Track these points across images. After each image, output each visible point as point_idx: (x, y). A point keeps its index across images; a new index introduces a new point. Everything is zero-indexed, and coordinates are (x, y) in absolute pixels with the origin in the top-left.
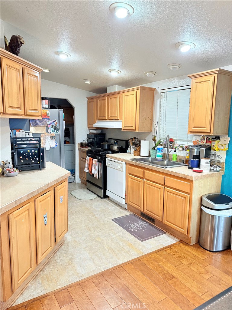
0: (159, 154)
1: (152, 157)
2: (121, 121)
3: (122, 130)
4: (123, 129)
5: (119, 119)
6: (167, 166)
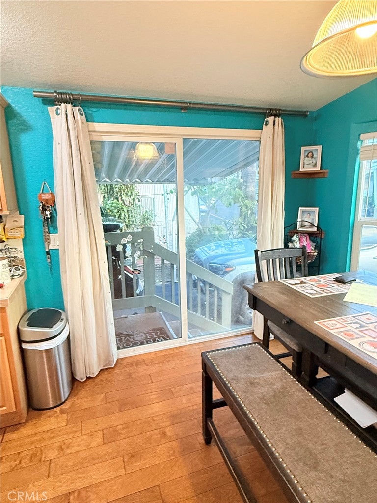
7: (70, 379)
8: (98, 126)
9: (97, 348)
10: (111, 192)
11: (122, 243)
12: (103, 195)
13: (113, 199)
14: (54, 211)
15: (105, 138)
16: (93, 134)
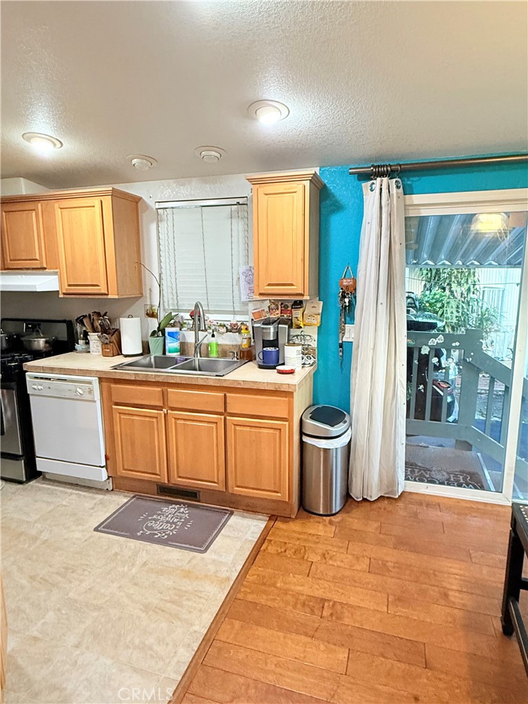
0: (172, 344)
1: (156, 355)
2: (56, 273)
3: (61, 296)
4: (64, 294)
5: (45, 268)
6: (200, 370)
7: (344, 493)
8: (416, 199)
9: (380, 469)
10: (437, 278)
11: (429, 344)
12: (424, 283)
13: (437, 288)
14: (354, 299)
15: (424, 212)
16: (410, 208)
